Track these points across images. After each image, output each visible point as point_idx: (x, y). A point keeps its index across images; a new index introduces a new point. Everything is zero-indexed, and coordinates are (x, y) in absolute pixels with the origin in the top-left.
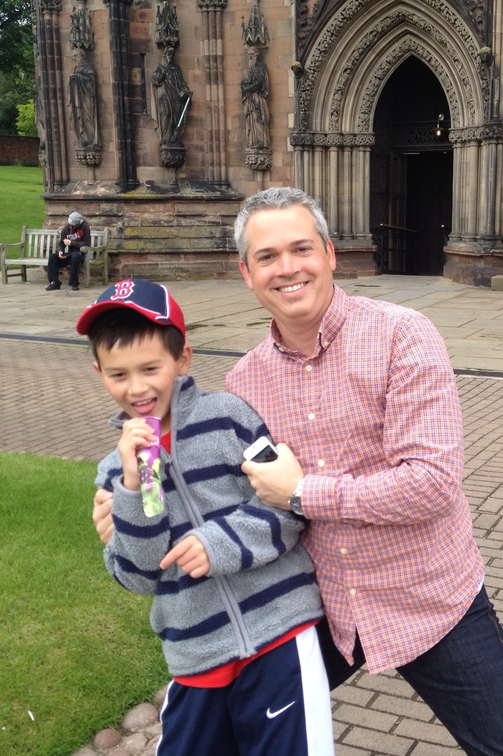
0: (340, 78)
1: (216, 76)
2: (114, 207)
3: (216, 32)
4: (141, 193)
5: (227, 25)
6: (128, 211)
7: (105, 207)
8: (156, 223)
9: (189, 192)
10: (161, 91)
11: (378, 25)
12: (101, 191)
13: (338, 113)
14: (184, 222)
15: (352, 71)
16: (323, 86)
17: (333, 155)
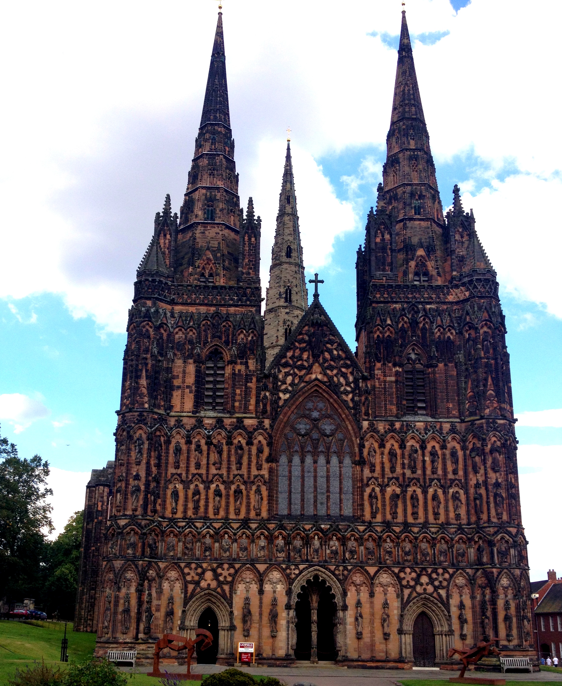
0: (192, 612)
1: (158, 610)
2: (133, 645)
3: (159, 599)
4: (140, 641)
5: (162, 597)
6: (137, 646)
7: (130, 645)
8: (143, 650)
9: (150, 641)
10: (147, 614)
11: (203, 600)
12: (128, 640)
13: (190, 621)
14: (149, 649)
15: (195, 610)
16: (188, 614)
17: (189, 631)
